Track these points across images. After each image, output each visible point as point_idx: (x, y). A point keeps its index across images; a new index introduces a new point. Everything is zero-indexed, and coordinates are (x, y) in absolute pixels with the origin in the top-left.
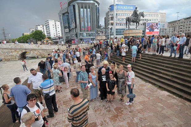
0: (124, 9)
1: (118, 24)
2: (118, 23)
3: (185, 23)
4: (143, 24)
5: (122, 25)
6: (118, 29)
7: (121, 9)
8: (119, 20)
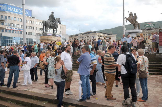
0: (16, 12)
1: (8, 31)
2: (9, 28)
3: (83, 38)
4: (42, 35)
5: (15, 33)
6: (9, 37)
7: (12, 11)
8: (10, 25)
